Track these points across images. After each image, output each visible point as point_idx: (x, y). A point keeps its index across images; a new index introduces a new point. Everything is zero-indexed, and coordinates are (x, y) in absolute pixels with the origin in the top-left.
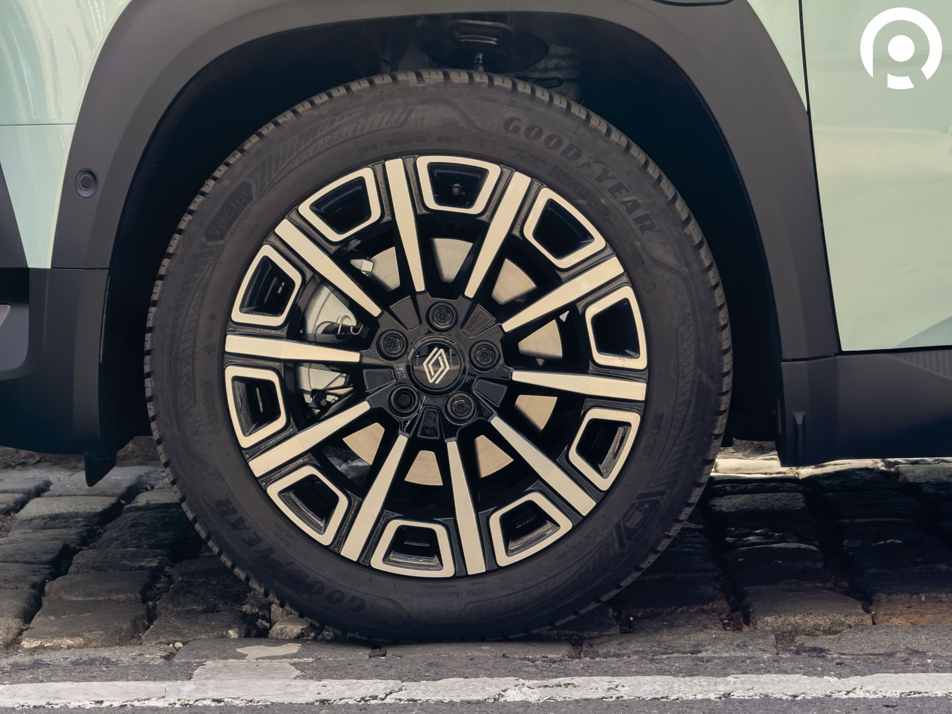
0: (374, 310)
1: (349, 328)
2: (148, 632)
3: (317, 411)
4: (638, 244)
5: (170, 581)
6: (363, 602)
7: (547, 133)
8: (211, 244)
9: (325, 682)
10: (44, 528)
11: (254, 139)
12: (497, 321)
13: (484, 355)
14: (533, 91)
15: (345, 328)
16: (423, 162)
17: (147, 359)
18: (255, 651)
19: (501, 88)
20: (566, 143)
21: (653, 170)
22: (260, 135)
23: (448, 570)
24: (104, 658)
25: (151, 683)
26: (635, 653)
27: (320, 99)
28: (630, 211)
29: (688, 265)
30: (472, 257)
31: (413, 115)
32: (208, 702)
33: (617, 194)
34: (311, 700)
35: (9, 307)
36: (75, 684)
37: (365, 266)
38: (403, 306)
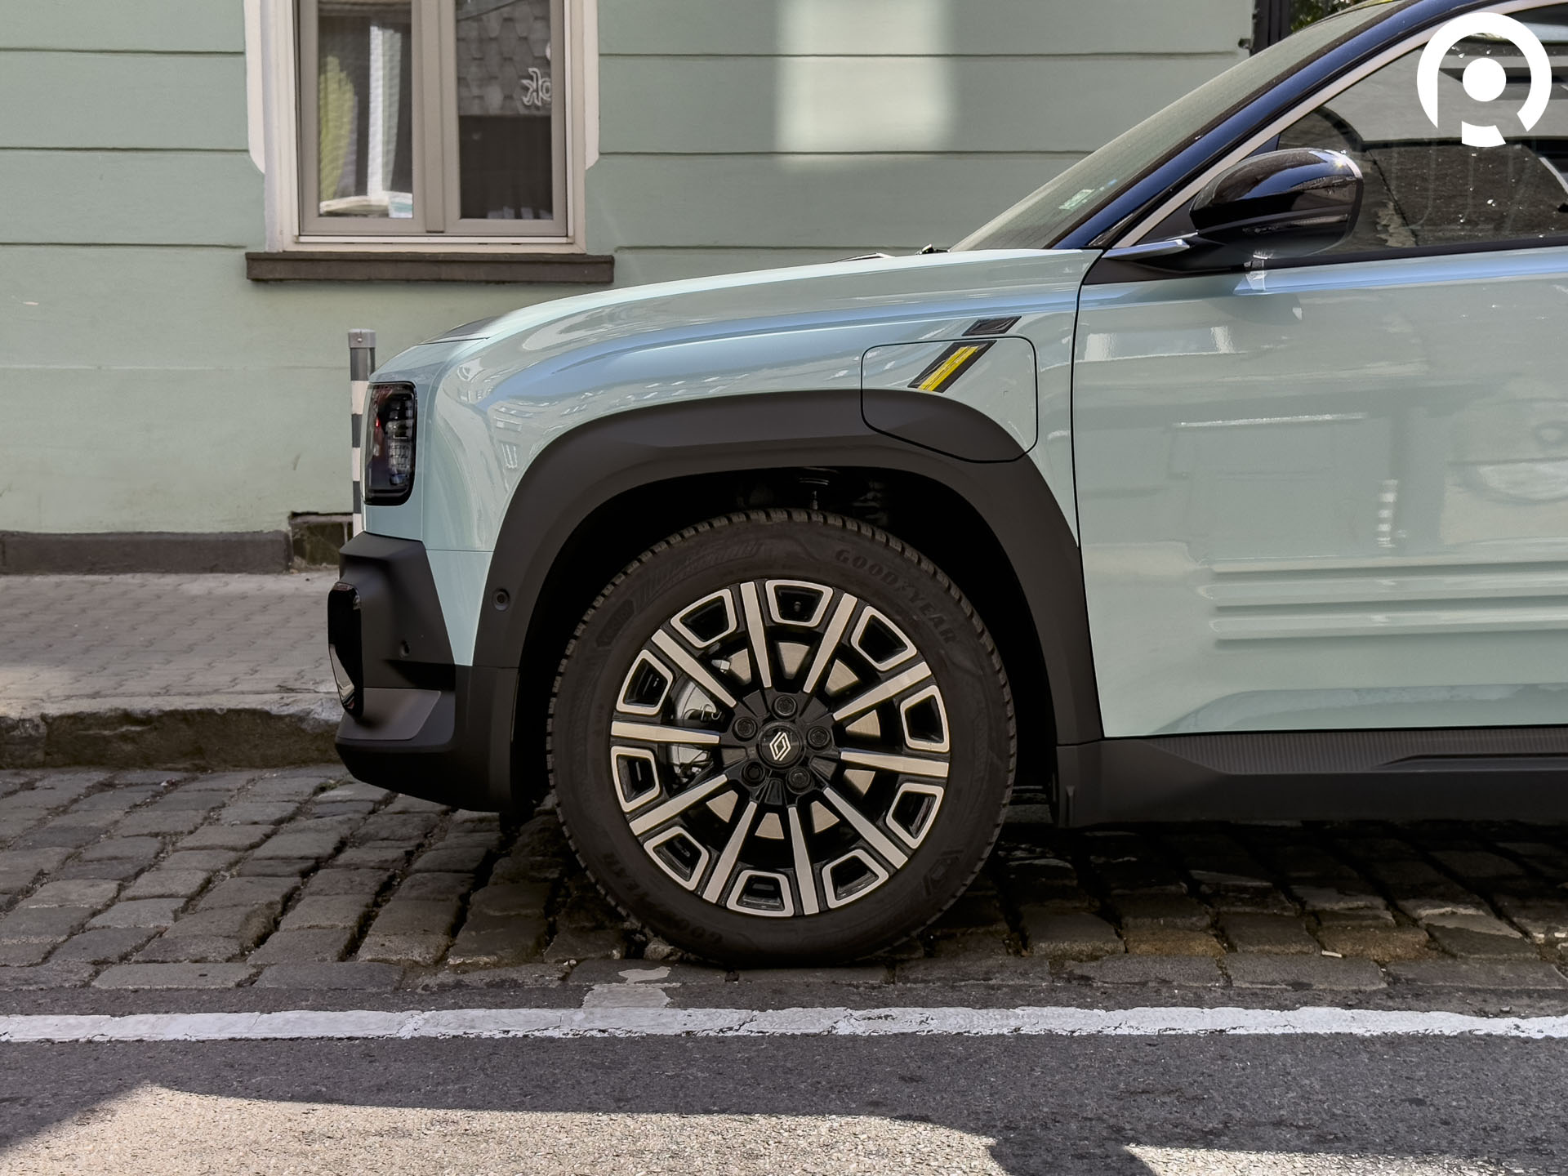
0: (731, 702)
1: (710, 713)
2: (549, 948)
3: (685, 780)
4: (943, 652)
5: (568, 895)
6: (720, 938)
7: (870, 563)
8: (600, 648)
9: (690, 1011)
10: (473, 831)
11: (636, 564)
12: (829, 711)
13: (818, 737)
14: (859, 528)
15: (708, 714)
16: (770, 585)
17: (549, 739)
18: (633, 975)
19: (834, 526)
20: (885, 571)
21: (955, 592)
22: (640, 561)
23: (788, 911)
24: (513, 979)
25: (550, 1010)
26: (939, 979)
27: (689, 533)
28: (936, 626)
29: (982, 669)
30: (810, 657)
31: (763, 548)
32: (594, 1033)
33: (926, 612)
34: (679, 1032)
35: (440, 692)
36: (488, 1011)
37: (724, 665)
38: (753, 698)
